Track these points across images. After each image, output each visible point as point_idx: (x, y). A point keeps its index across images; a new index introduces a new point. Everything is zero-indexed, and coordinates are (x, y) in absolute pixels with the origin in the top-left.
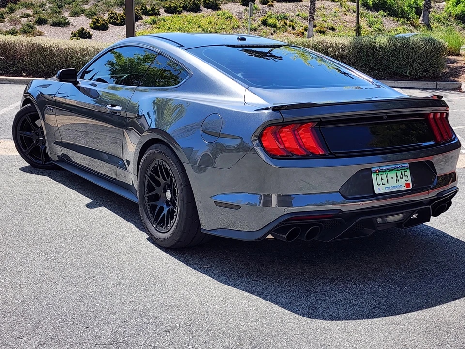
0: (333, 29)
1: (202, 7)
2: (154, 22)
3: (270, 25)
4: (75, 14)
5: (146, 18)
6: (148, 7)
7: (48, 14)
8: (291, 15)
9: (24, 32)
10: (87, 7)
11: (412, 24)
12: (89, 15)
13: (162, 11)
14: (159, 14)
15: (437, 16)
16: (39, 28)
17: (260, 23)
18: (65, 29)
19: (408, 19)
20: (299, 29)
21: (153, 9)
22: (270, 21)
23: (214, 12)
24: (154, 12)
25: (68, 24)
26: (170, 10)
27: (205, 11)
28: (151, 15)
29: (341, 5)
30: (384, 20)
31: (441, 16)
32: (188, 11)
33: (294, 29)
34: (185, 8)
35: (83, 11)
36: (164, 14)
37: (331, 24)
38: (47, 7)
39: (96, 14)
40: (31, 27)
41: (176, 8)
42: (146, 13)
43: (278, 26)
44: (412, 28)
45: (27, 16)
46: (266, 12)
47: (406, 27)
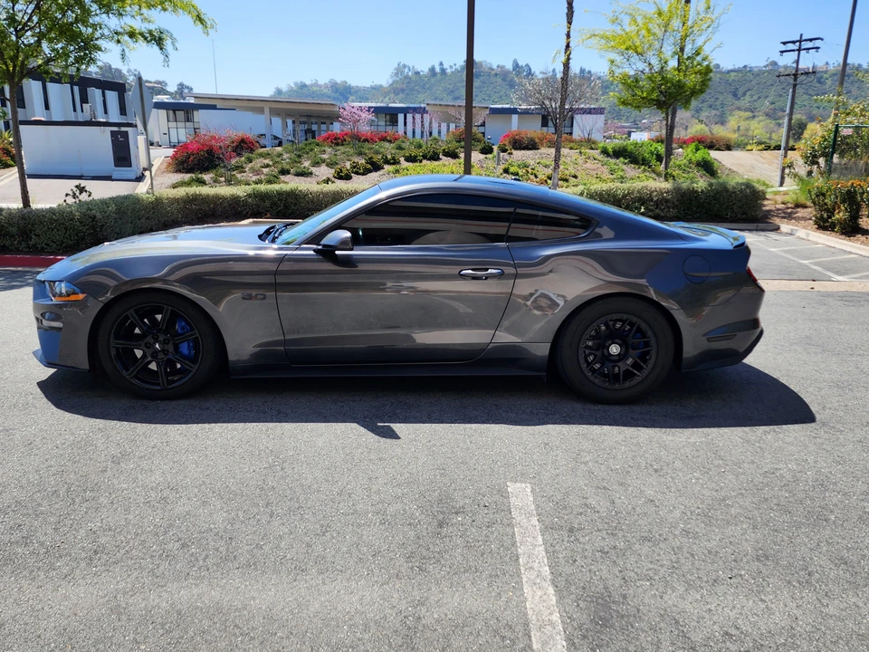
0: (575, 177)
1: (441, 156)
2: (397, 171)
3: (512, 174)
4: (316, 164)
5: (387, 167)
6: (389, 157)
7: (288, 163)
8: (532, 162)
9: (270, 182)
10: (325, 156)
11: (654, 171)
12: (330, 165)
13: (402, 159)
14: (399, 163)
15: (678, 163)
16: (282, 178)
17: (501, 171)
18: (309, 179)
19: (650, 167)
20: (541, 176)
21: (393, 158)
22: (512, 170)
23: (454, 161)
24: (395, 162)
25: (311, 173)
26: (411, 159)
27: (445, 160)
28: (393, 164)
29: (580, 152)
30: (625, 167)
31: (682, 163)
32: (429, 159)
33: (536, 177)
34: (425, 157)
35: (324, 161)
36: (404, 164)
37: (573, 172)
38: (285, 157)
39: (337, 164)
40: (275, 176)
41: (416, 157)
42: (387, 162)
43: (521, 174)
44: (654, 176)
45: (267, 166)
46: (506, 160)
47: (648, 174)
